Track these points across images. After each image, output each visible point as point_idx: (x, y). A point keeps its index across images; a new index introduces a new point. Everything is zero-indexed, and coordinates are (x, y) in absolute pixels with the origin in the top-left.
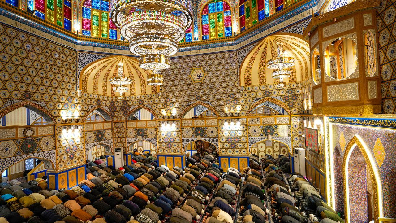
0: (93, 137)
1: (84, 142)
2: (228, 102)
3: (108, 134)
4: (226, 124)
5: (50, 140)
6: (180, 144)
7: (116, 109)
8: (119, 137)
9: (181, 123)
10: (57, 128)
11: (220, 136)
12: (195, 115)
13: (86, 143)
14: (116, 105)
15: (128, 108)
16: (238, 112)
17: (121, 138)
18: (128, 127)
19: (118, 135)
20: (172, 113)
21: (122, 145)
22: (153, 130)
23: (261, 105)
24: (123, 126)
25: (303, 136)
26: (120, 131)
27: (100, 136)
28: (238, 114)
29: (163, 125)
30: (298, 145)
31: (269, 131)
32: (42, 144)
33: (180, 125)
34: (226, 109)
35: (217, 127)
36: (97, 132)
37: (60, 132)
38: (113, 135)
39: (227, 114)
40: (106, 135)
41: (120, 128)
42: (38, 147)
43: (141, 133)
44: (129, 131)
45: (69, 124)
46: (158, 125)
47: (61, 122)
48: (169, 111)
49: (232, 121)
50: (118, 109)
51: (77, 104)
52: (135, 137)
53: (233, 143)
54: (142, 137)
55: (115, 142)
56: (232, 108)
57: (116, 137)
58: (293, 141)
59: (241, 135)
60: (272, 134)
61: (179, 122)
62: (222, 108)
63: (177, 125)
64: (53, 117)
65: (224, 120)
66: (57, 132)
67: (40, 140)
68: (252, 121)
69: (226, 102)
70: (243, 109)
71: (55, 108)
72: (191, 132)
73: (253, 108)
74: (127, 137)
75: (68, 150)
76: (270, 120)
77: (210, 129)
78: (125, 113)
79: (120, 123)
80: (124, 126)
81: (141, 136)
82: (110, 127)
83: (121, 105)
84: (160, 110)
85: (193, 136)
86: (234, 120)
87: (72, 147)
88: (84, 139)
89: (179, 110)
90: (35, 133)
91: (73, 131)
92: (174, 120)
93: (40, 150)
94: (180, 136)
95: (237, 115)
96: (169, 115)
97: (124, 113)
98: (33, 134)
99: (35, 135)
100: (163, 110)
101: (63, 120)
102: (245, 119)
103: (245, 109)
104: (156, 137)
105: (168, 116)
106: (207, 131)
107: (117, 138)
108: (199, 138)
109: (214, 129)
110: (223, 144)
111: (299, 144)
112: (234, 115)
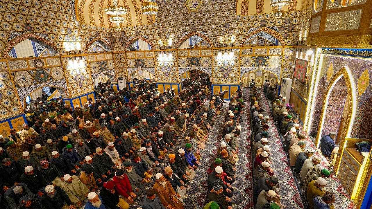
0: (97, 67)
1: (89, 72)
2: (223, 32)
3: (110, 64)
4: (220, 54)
5: (59, 70)
6: (177, 73)
7: (115, 40)
8: (120, 67)
9: (177, 53)
10: (62, 59)
11: (213, 65)
12: (191, 45)
13: (91, 73)
14: (115, 36)
15: (126, 39)
16: (232, 42)
17: (122, 68)
18: (127, 57)
19: (119, 65)
20: (168, 43)
21: (124, 74)
22: (151, 60)
23: (256, 35)
24: (123, 57)
25: (293, 67)
26: (121, 62)
27: (103, 66)
28: (232, 44)
29: (160, 55)
30: (286, 76)
31: (260, 61)
32: (53, 74)
33: (176, 55)
34: (221, 40)
35: (211, 58)
36: (100, 63)
37: (66, 63)
38: (115, 66)
39: (221, 45)
40: (109, 65)
41: (121, 59)
42: (50, 77)
43: (140, 63)
44: (129, 61)
45: (73, 55)
46: (156, 56)
47: (65, 54)
48: (165, 41)
49: (226, 51)
50: (117, 40)
51: (77, 36)
52: (135, 66)
53: (225, 72)
54: (141, 67)
55: (118, 72)
56: (227, 38)
57: (117, 67)
58: (282, 72)
59: (233, 65)
60: (263, 65)
61: (175, 52)
62: (217, 39)
63: (174, 55)
64: (57, 49)
65: (218, 51)
66: (64, 63)
67: (50, 71)
68: (245, 52)
69: (221, 33)
70: (237, 40)
71: (57, 40)
72: (187, 62)
73: (248, 39)
74: (128, 66)
75: (77, 79)
76: (262, 51)
77: (204, 59)
78: (124, 44)
79: (120, 54)
80: (125, 56)
81: (140, 66)
82: (111, 58)
83: (119, 36)
84: (157, 40)
85: (188, 66)
86: (227, 50)
87: (80, 77)
88: (88, 69)
89: (175, 40)
90: (45, 64)
91: (78, 62)
92: (170, 50)
93: (52, 79)
94: (176, 65)
95: (231, 46)
96: (165, 45)
97: (123, 44)
98: (43, 65)
99: (45, 66)
100: (160, 40)
101: (67, 52)
102: (239, 50)
103: (240, 39)
104: (154, 66)
105: (165, 47)
106: (202, 61)
107: (119, 68)
108: (194, 67)
109: (208, 59)
110: (216, 73)
111: (288, 74)
112: (229, 45)
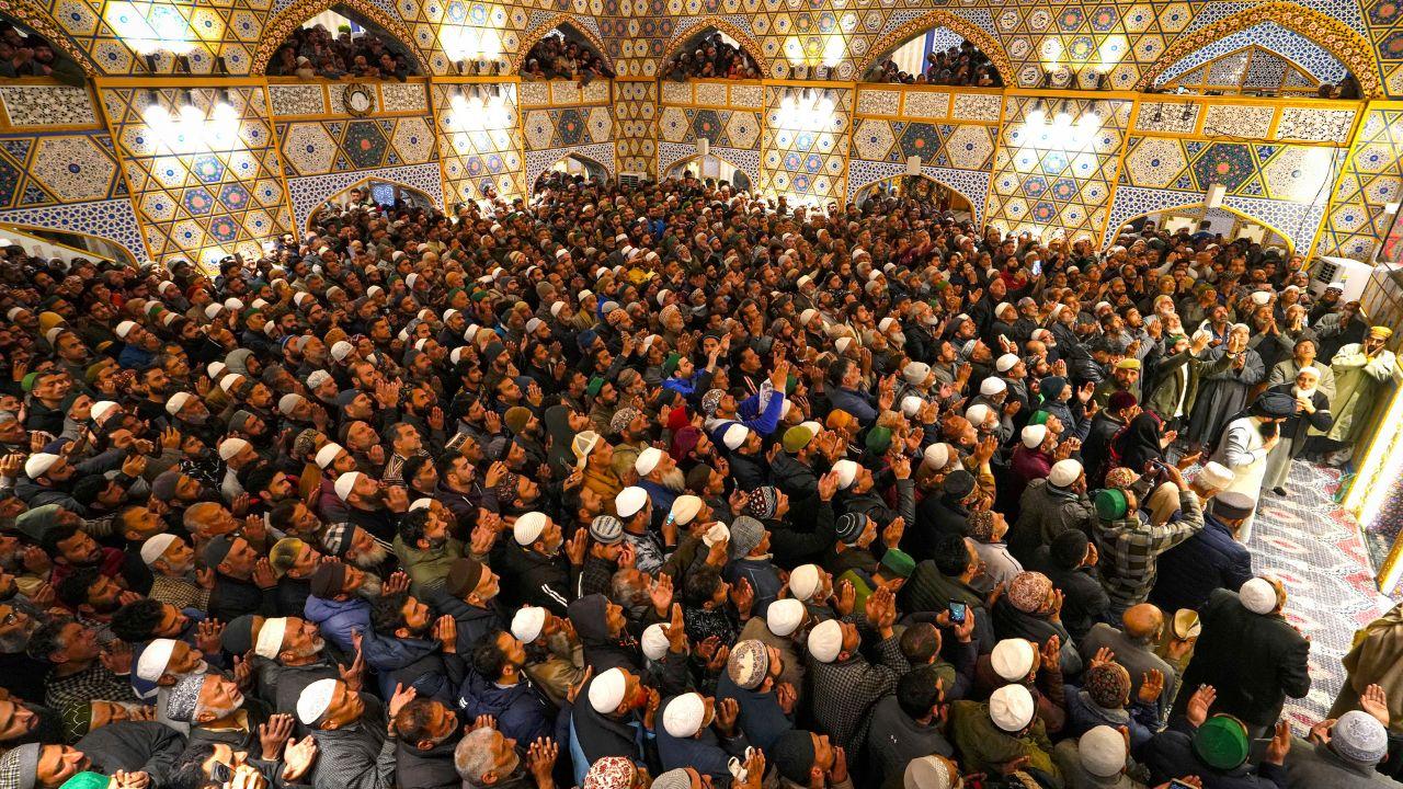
0: (550, 129)
1: (520, 145)
2: (1070, 20)
3: (598, 123)
4: (1035, 117)
5: (419, 124)
6: (841, 183)
7: (625, 28)
8: (634, 136)
9: (855, 101)
10: (435, 90)
11: (998, 166)
13: (528, 148)
14: (627, 13)
15: (666, 27)
16: (1101, 69)
17: (640, 141)
18: (664, 100)
19: (632, 129)
20: (824, 55)
21: (645, 165)
22: (750, 119)
24: (647, 99)
25: (1392, 208)
26: (639, 117)
27: (571, 127)
28: (1102, 76)
29: (787, 103)
30: (1347, 248)
31: (1223, 168)
32: (399, 142)
33: (849, 107)
34: (1053, 54)
35: (996, 132)
36: (560, 113)
37: (446, 105)
38: (614, 129)
39: (1048, 77)
40: (592, 124)
41: (639, 104)
42: (388, 151)
43: (707, 126)
44: (670, 114)
45: (474, 77)
46: (769, 103)
47: (444, 70)
48: (813, 47)
49: (1064, 109)
50: (634, 28)
51: (489, 6)
52: (688, 139)
53: (1046, 197)
54: (710, 143)
55: (623, 153)
56: (1081, 48)
57: (623, 137)
58: (1328, 227)
59: (1088, 174)
60: (1232, 184)
61: (849, 95)
62: (1034, 48)
63: (840, 108)
64: (420, 50)
65: (1031, 103)
66: (437, 103)
67: (392, 129)
68: (1158, 115)
69: (1059, 21)
70: (1130, 58)
71: (422, 17)
72: (888, 140)
74: (661, 138)
75: (475, 166)
76: (1244, 120)
77: (961, 135)
78: (658, 48)
79: (638, 85)
80: (653, 96)
81: (706, 141)
82: (604, 97)
83: (642, 12)
84: (782, 38)
85: (891, 157)
86: (1073, 105)
87: (486, 159)
88: (518, 133)
89: (855, 43)
90: (376, 103)
91: (486, 102)
92: (829, 84)
93: (396, 159)
94: (845, 151)
95: (1092, 84)
96: (813, 63)
97: (652, 47)
98: (372, 106)
99: (377, 110)
100: (792, 41)
101: (450, 63)
102: (1128, 106)
103: (1142, 56)
104: (757, 145)
105: (810, 69)
106: (952, 140)
107: (628, 140)
108: (915, 166)
109: (980, 135)
110: (1004, 199)
111: (1355, 241)
112: (1084, 82)
